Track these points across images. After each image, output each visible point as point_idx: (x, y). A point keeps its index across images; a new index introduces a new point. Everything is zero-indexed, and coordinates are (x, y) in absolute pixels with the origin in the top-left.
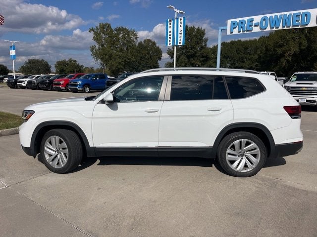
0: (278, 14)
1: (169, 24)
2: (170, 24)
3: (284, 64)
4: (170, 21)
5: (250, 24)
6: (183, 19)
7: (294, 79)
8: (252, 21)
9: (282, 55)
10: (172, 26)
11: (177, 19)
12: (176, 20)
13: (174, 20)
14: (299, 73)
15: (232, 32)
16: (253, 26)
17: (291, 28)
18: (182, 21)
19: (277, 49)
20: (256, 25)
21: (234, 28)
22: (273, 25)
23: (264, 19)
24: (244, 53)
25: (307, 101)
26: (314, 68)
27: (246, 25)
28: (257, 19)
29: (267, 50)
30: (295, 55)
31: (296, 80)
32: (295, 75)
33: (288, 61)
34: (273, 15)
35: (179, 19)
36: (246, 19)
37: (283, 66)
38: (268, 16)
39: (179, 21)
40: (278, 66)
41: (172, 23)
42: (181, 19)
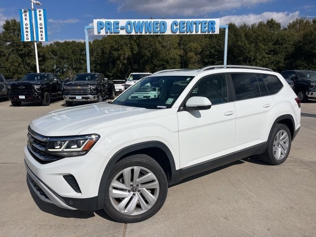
0: (141, 21)
1: (23, 15)
2: (26, 15)
3: (120, 66)
4: (25, 12)
5: (117, 26)
6: (42, 11)
7: (131, 79)
8: (118, 24)
9: (118, 58)
10: (28, 17)
11: (35, 10)
12: (33, 11)
13: (30, 11)
14: (134, 73)
15: (99, 33)
16: (119, 29)
17: (152, 34)
18: (42, 13)
19: (113, 52)
20: (122, 28)
21: (102, 29)
22: (137, 29)
23: (129, 24)
24: (81, 55)
25: (144, 97)
26: (146, 70)
27: (112, 27)
28: (123, 22)
29: (103, 52)
30: (128, 59)
31: (133, 80)
32: (132, 75)
33: (123, 64)
34: (137, 21)
35: (38, 11)
36: (112, 21)
37: (120, 68)
38: (132, 21)
39: (38, 13)
40: (116, 69)
41: (28, 14)
42: (40, 11)
